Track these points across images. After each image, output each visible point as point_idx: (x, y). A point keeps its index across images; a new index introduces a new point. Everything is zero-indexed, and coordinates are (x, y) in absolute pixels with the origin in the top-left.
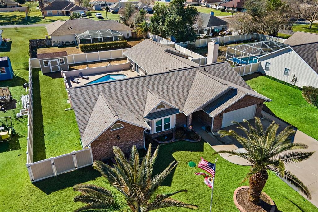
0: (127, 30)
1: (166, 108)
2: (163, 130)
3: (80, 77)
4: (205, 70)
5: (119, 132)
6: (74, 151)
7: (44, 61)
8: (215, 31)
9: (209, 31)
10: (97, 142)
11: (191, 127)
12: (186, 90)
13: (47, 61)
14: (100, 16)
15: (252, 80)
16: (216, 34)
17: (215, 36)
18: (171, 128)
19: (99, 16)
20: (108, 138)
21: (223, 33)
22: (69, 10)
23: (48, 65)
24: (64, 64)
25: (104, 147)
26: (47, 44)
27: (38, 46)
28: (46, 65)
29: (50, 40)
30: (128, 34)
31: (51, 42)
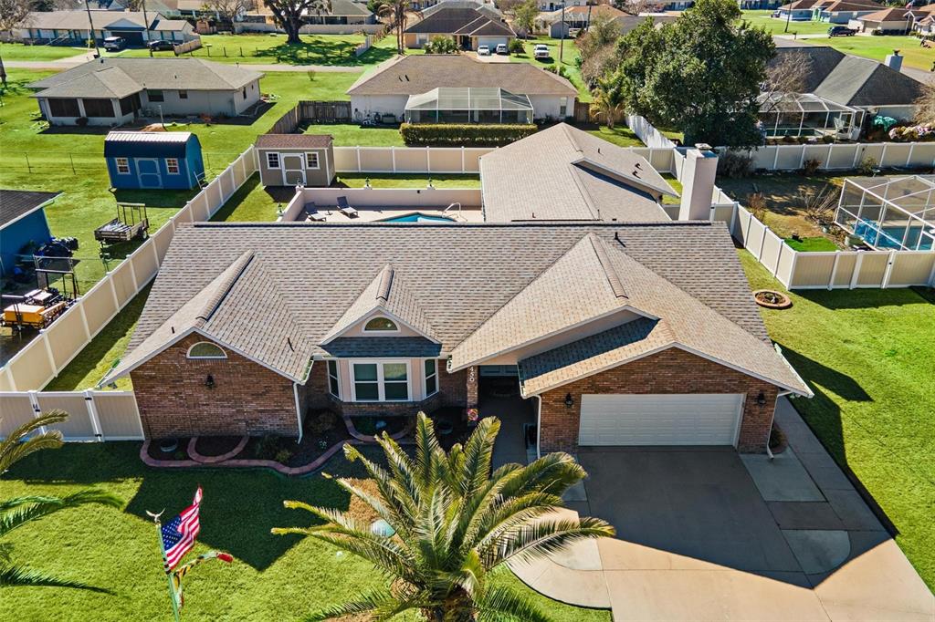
0: (561, 96)
1: (398, 333)
2: (382, 398)
3: (339, 210)
4: (617, 238)
5: (212, 369)
6: (90, 389)
7: (270, 155)
8: (878, 121)
9: (847, 118)
10: (148, 380)
11: (473, 414)
12: (507, 291)
13: (276, 155)
14: (544, 54)
15: (875, 309)
16: (878, 134)
17: (873, 139)
18: (410, 399)
19: (540, 54)
20: (181, 377)
21: (907, 130)
22: (469, 35)
23: (277, 166)
24: (318, 168)
25: (171, 400)
26: (339, 115)
27: (317, 118)
28: (271, 166)
29: (348, 105)
30: (563, 109)
31: (349, 112)
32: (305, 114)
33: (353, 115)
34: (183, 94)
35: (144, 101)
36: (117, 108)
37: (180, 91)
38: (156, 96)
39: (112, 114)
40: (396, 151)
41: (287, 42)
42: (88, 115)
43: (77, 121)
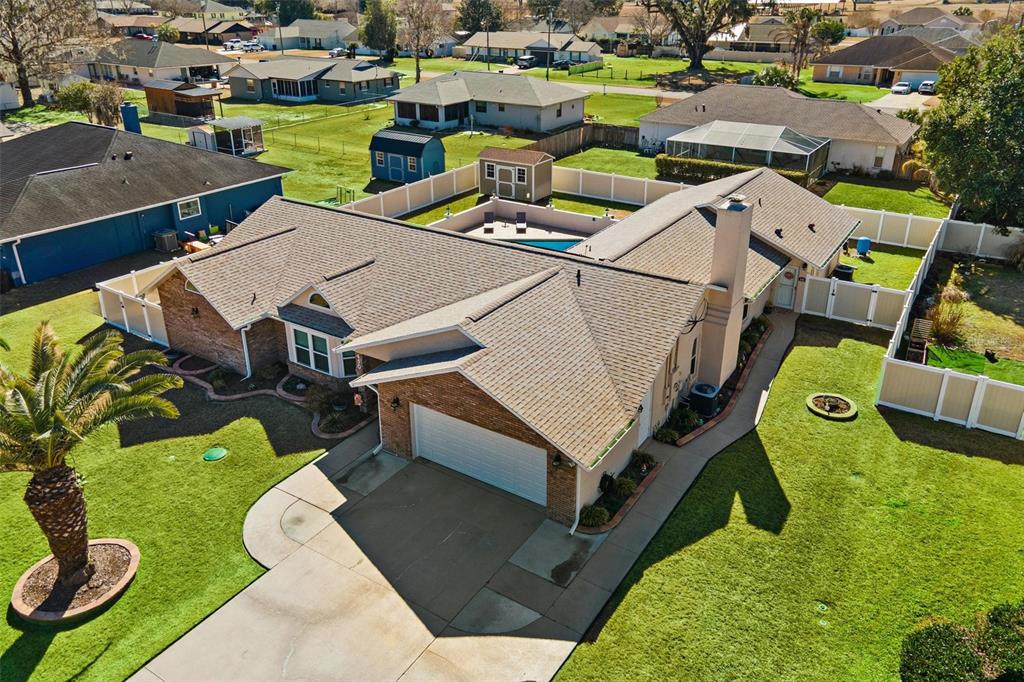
0: (876, 144)
1: (330, 311)
2: (313, 365)
4: (578, 276)
5: (197, 302)
11: (358, 399)
13: (494, 166)
18: (331, 373)
22: (892, 68)
23: (493, 177)
25: (179, 321)
26: (627, 140)
27: (606, 142)
28: (489, 176)
29: (636, 130)
30: (879, 161)
31: (637, 139)
32: (596, 136)
33: (640, 142)
34: (502, 107)
35: (472, 109)
36: (442, 114)
37: (499, 104)
38: (482, 107)
39: (436, 119)
40: (616, 179)
41: (688, 68)
42: (422, 118)
43: (411, 123)
